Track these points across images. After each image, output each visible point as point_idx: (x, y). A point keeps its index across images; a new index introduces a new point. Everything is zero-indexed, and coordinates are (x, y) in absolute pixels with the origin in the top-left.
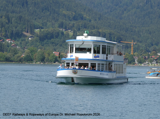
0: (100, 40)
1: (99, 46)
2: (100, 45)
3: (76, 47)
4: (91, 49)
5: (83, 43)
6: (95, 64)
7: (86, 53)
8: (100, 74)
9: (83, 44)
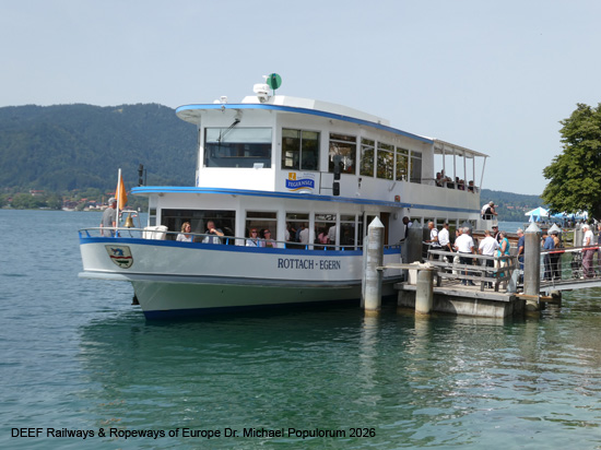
0: (312, 108)
1: (314, 137)
2: (318, 134)
3: (208, 141)
4: (269, 146)
5: (237, 122)
6: (273, 215)
7: (252, 166)
8: (281, 264)
9: (239, 125)
